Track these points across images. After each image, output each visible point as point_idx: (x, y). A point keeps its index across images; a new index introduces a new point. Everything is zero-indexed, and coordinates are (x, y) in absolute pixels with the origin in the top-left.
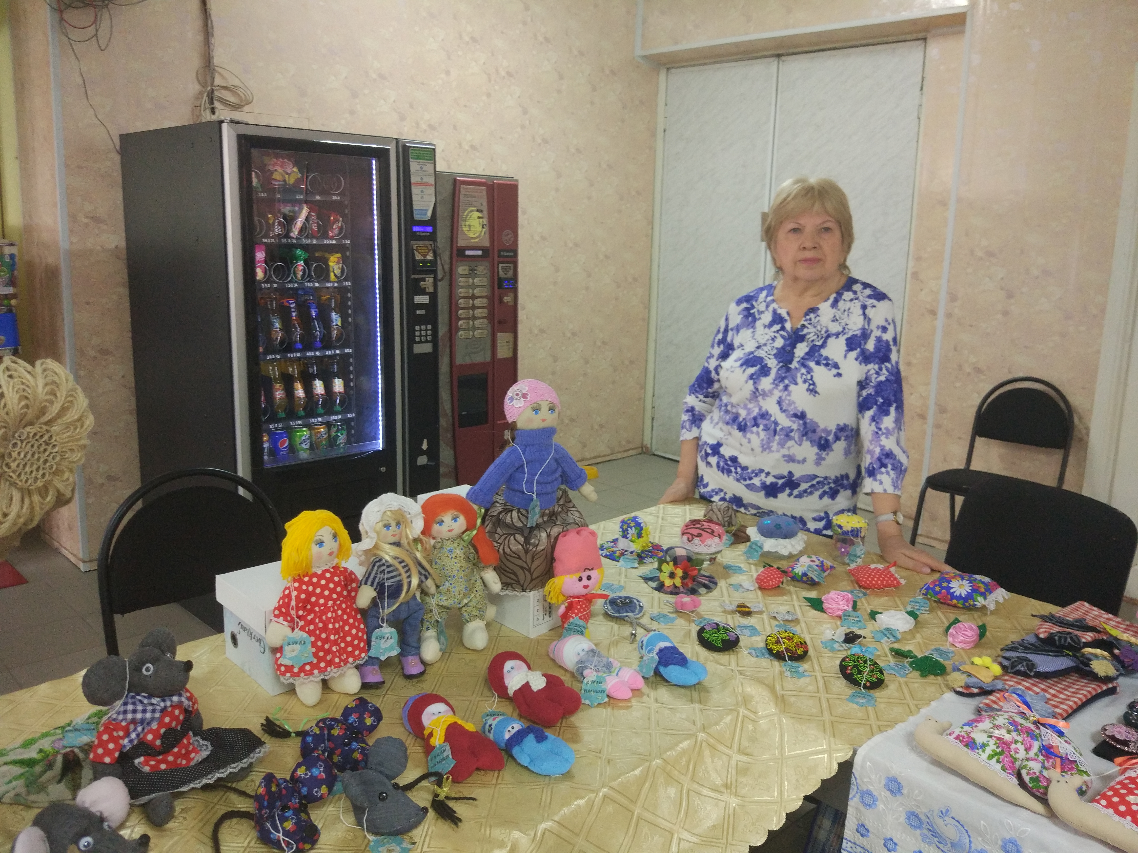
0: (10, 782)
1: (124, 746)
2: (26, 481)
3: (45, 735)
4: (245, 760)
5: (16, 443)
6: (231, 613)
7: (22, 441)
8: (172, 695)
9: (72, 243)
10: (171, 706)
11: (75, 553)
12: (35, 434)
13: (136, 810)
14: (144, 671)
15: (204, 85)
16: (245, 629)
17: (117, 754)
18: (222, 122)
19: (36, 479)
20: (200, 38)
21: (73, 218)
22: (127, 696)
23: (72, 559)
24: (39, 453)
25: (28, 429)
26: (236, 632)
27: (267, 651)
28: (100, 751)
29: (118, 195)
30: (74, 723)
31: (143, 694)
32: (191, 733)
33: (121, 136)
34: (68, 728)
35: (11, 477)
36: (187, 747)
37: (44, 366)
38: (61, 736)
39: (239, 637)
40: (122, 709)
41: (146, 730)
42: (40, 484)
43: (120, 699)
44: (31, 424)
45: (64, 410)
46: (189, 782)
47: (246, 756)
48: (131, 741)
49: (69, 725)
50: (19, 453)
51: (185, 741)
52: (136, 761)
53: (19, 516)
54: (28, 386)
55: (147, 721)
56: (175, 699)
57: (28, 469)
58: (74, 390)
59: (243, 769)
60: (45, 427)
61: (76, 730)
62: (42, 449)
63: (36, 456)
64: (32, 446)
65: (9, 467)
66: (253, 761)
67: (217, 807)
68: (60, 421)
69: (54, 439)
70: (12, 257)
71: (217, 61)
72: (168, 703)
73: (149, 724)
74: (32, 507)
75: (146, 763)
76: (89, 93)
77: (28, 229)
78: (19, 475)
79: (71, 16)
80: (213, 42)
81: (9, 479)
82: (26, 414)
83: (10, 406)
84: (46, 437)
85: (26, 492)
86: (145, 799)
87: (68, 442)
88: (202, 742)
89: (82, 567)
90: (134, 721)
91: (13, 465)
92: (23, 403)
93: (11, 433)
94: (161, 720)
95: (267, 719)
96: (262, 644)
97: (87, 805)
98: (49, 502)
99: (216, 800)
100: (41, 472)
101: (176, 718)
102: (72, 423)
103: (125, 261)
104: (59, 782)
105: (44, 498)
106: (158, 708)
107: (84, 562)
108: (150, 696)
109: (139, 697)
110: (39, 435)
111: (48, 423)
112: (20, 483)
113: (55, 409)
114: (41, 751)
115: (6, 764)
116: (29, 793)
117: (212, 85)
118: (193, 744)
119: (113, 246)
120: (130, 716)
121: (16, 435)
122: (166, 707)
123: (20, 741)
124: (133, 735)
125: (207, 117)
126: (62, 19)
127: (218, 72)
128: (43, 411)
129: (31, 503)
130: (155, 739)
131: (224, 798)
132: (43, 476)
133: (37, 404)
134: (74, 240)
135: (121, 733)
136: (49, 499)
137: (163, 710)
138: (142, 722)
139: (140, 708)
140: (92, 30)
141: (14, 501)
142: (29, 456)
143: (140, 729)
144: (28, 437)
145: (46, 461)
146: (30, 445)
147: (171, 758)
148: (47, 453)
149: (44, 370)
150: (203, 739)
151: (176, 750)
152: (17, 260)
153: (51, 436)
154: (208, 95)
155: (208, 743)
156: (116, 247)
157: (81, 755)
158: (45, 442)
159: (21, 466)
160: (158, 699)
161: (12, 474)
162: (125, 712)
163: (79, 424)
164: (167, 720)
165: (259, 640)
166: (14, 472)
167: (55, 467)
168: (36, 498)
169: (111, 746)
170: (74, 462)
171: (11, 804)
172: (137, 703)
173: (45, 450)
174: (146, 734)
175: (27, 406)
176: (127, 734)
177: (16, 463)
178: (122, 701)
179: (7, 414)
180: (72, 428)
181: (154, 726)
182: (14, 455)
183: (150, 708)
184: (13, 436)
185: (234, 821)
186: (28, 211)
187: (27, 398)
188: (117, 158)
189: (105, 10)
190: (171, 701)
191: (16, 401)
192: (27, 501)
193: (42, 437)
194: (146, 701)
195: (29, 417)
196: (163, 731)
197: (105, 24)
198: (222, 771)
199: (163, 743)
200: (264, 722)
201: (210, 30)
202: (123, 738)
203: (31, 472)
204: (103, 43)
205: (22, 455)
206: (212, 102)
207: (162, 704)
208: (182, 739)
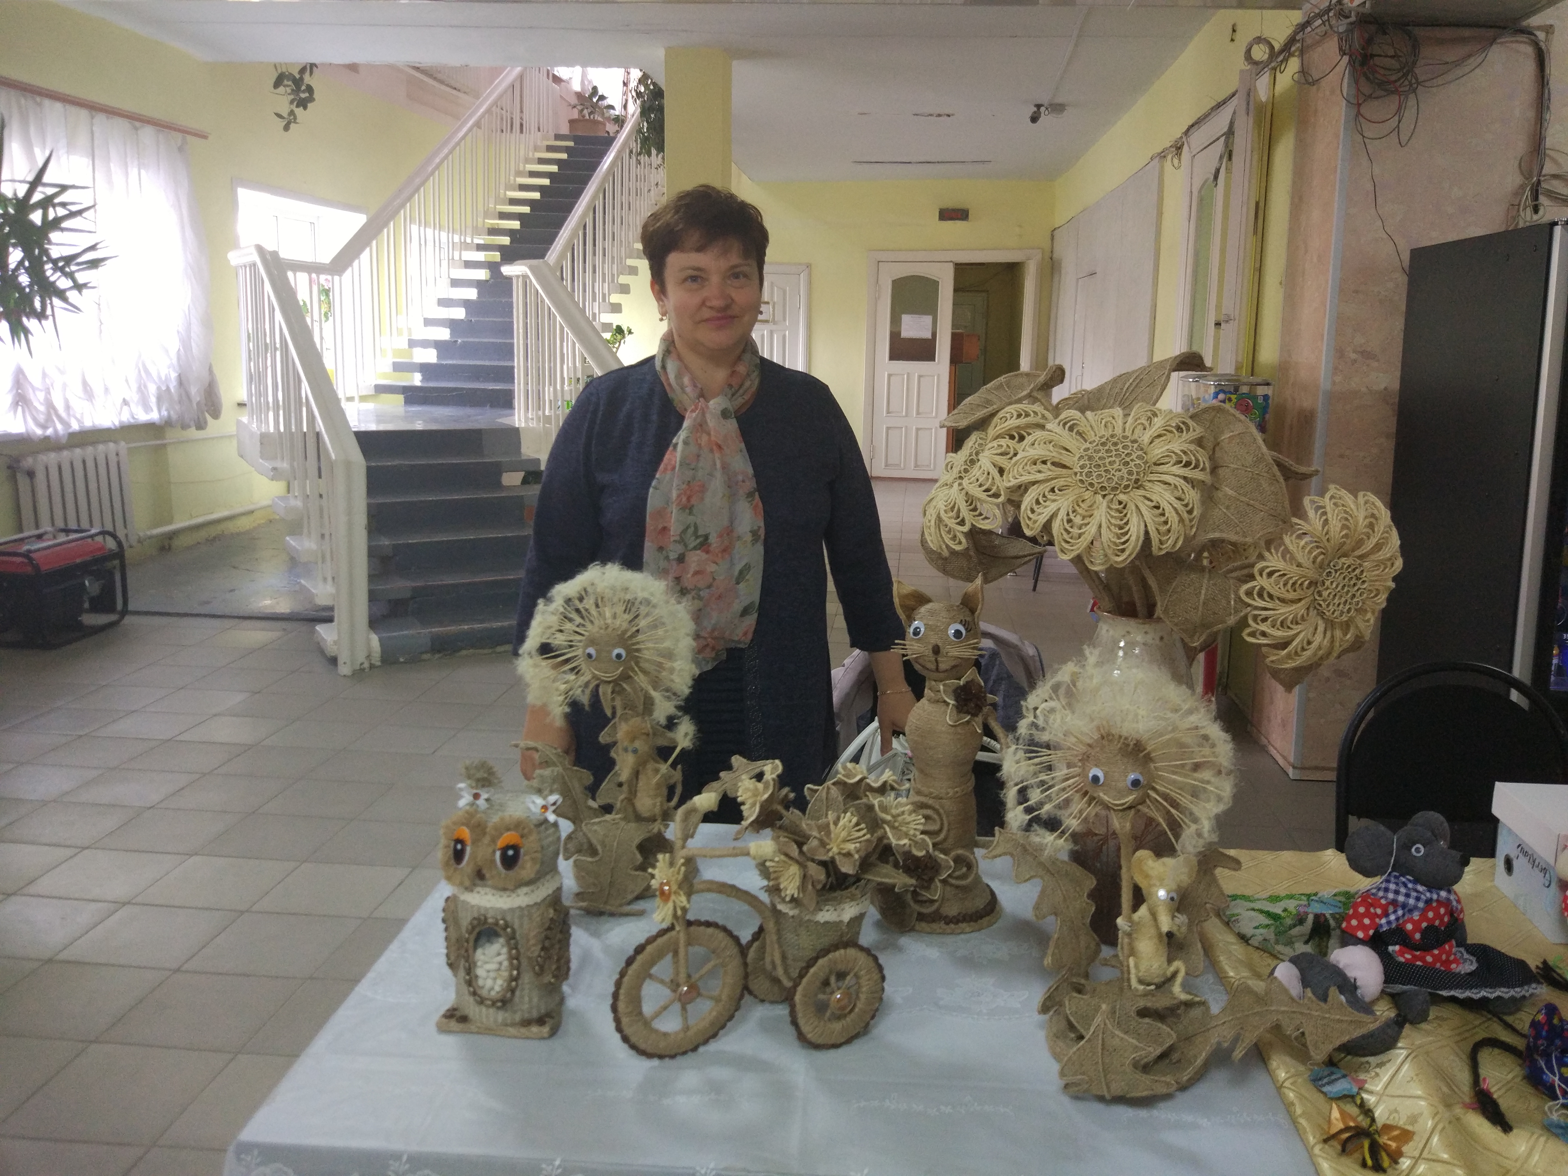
0: (1256, 928)
1: (1381, 926)
2: (1333, 613)
3: (1291, 897)
4: (1518, 989)
5: (1330, 572)
6: (1510, 830)
7: (1336, 571)
8: (1441, 889)
9: (1334, 383)
10: (1438, 901)
11: (1285, 754)
12: (1349, 566)
13: (1387, 998)
14: (1413, 850)
15: (1527, 175)
16: (1526, 854)
17: (1371, 932)
18: (1556, 224)
19: (1342, 613)
20: (1531, 114)
21: (1340, 353)
22: (1390, 874)
23: (1281, 761)
24: (1349, 586)
25: (1343, 560)
26: (1512, 855)
27: (1553, 885)
28: (1354, 922)
29: (1399, 324)
30: (1319, 895)
31: (1408, 877)
32: (1454, 942)
33: (1413, 251)
34: (1313, 898)
35: (1320, 605)
36: (1449, 954)
37: (1366, 498)
38: (1306, 903)
39: (1515, 863)
40: (1383, 886)
41: (1406, 918)
42: (1344, 618)
43: (1382, 874)
44: (1345, 555)
45: (1378, 547)
46: (1451, 988)
47: (1521, 985)
48: (1389, 923)
49: (1316, 894)
50: (1332, 583)
51: (1447, 947)
52: (1391, 948)
53: (1320, 648)
54: (1351, 516)
55: (1409, 907)
56: (1443, 894)
57: (1336, 601)
58: (1390, 527)
59: (1513, 998)
60: (1359, 562)
61: (1322, 902)
62: (1352, 583)
63: (1346, 589)
64: (1344, 578)
65: (1320, 596)
66: (1527, 995)
67: (1477, 1029)
68: (1373, 557)
69: (1365, 574)
70: (1266, 397)
71: (1549, 142)
72: (1435, 897)
73: (1411, 911)
74: (1332, 640)
75: (1401, 953)
76: (1379, 200)
77: (1284, 368)
78: (1328, 605)
79: (1370, 109)
80: (1548, 117)
81: (1318, 607)
82: (1345, 543)
83: (1332, 534)
84: (1357, 571)
85: (1330, 624)
86: (1398, 988)
87: (1376, 581)
88: (1466, 956)
89: (1290, 771)
90: (1394, 903)
91: (1325, 594)
92: (1344, 533)
93: (1326, 562)
94: (1424, 912)
95: (1545, 963)
96: (1547, 875)
97: (1341, 966)
98: (1348, 640)
99: (1477, 1022)
100: (1347, 607)
101: (1441, 918)
102: (1383, 562)
103: (1396, 407)
104: (1306, 942)
105: (1345, 634)
106: (1423, 897)
107: (1294, 767)
108: (1416, 881)
109: (1403, 879)
110: (1353, 567)
111: (1361, 557)
112: (1327, 614)
113: (1373, 541)
114: (1285, 910)
115: (1253, 910)
116: (1277, 942)
117: (1540, 174)
118: (1455, 954)
119: (1382, 387)
120: (1391, 896)
121: (1332, 564)
122: (1431, 899)
123: (1265, 895)
124: (1392, 917)
125: (1527, 218)
126: (1359, 114)
127: (1549, 156)
128: (1360, 543)
129: (1332, 637)
130: (1415, 930)
131: (1486, 1025)
132: (1349, 610)
133: (1356, 535)
134: (1338, 379)
135: (1379, 911)
136: (1348, 636)
137: (1428, 902)
138: (1404, 906)
139: (1403, 890)
140: (1394, 123)
141: (1318, 631)
142: (1339, 588)
143: (1400, 912)
144: (1342, 567)
145: (1354, 596)
146: (1342, 576)
147: (1429, 959)
148: (1356, 588)
149: (1366, 503)
150: (1468, 952)
151: (1436, 952)
152: (1270, 401)
153: (1362, 571)
154: (1531, 189)
155: (1474, 959)
156: (1386, 389)
157: (1332, 923)
158: (1356, 575)
159: (1331, 596)
160: (1425, 888)
161: (1321, 603)
162: (1386, 890)
163: (1389, 564)
164: (1431, 914)
165: (1544, 870)
166: (1324, 601)
167: (1360, 604)
168: (1338, 633)
169: (1367, 921)
170: (1377, 604)
171: (1258, 948)
172: (1400, 885)
173: (1355, 585)
174: (1406, 922)
175: (1346, 536)
176: (1386, 914)
177: (1328, 591)
178: (1384, 877)
179: (1328, 540)
180: (1382, 566)
181: (1416, 916)
182: (1328, 583)
183: (1414, 894)
184: (1329, 565)
185: (1497, 1051)
186: (1286, 347)
187: (1348, 528)
188: (1403, 280)
189: (1412, 96)
190: (1438, 895)
191: (1338, 529)
192: (1329, 634)
193: (1354, 570)
194: (1410, 885)
195: (1345, 548)
196: (1424, 925)
197: (1409, 114)
198: (1490, 990)
199: (1422, 938)
200: (1541, 966)
201: (1545, 103)
202: (1380, 917)
203: (1339, 604)
204: (1404, 138)
205: (1334, 586)
206: (1536, 198)
207: (1428, 895)
208: (1444, 942)
